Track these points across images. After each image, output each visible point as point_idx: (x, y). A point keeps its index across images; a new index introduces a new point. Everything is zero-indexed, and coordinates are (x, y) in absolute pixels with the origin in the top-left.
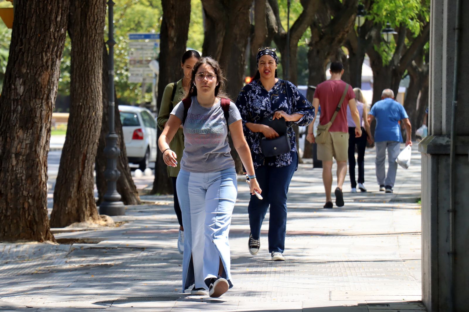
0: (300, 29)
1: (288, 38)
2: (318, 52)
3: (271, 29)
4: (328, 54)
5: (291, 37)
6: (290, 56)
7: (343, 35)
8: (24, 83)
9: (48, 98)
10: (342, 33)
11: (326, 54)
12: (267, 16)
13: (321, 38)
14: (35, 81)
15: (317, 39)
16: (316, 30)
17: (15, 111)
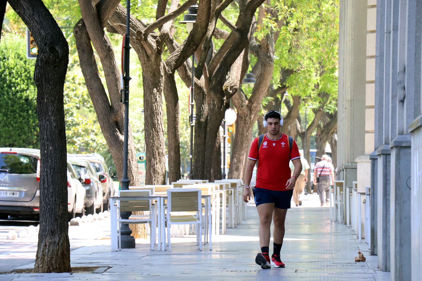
0: (311, 129)
1: (306, 133)
2: (321, 139)
3: (298, 131)
4: (326, 140)
5: (307, 133)
6: (307, 142)
7: (334, 130)
8: (237, 159)
9: (243, 163)
10: (333, 129)
11: (325, 140)
12: (296, 125)
13: (322, 132)
14: (239, 158)
15: (320, 133)
16: (319, 129)
17: (234, 166)
